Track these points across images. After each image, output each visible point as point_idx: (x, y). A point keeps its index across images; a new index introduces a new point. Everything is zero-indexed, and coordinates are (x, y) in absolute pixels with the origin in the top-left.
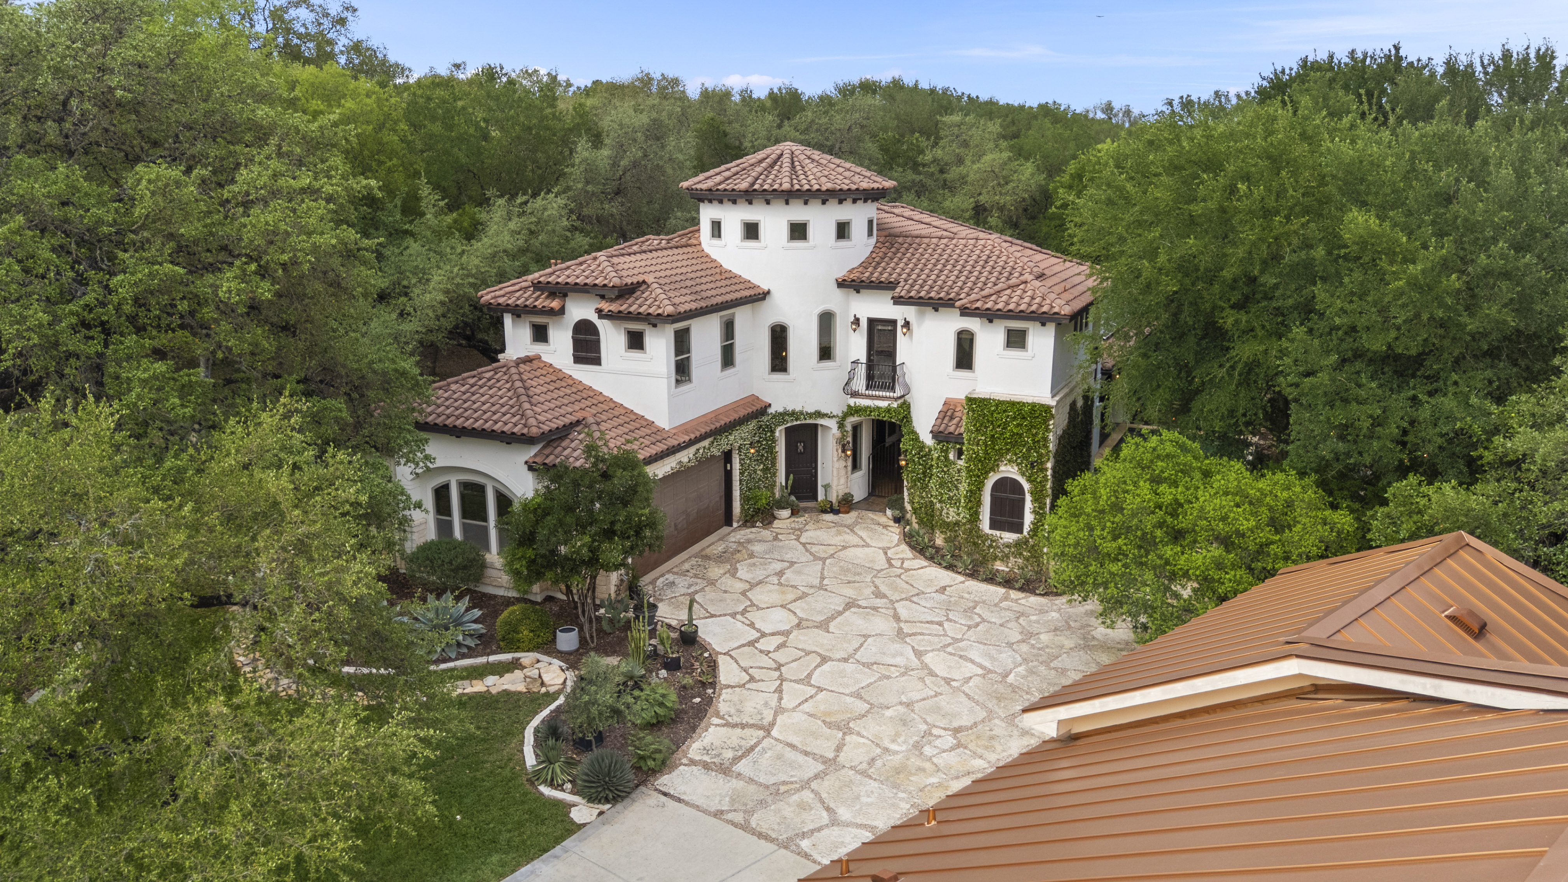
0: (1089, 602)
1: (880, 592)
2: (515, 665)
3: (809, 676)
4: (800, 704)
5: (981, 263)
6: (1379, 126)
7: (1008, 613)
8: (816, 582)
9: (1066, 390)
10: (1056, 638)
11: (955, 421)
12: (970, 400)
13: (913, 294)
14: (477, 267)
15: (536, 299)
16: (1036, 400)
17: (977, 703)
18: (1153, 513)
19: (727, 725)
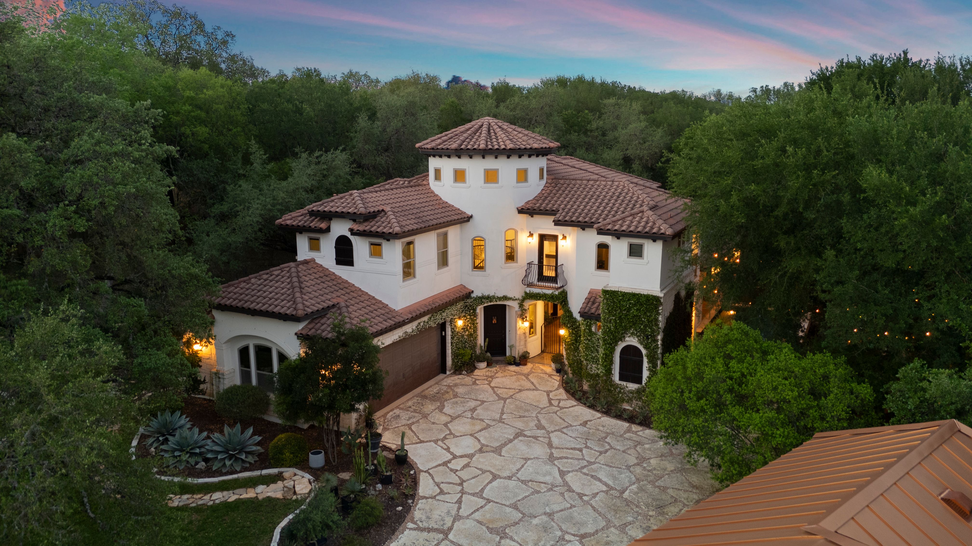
0: (680, 444)
1: (541, 424)
2: (279, 477)
3: (482, 490)
4: (472, 513)
5: (615, 198)
6: (889, 105)
7: (629, 443)
8: (497, 416)
9: (672, 285)
10: (662, 462)
11: (596, 305)
12: (605, 292)
13: (567, 218)
14: (283, 199)
15: (312, 222)
16: (650, 293)
17: (600, 514)
18: (725, 381)
19: (419, 529)
